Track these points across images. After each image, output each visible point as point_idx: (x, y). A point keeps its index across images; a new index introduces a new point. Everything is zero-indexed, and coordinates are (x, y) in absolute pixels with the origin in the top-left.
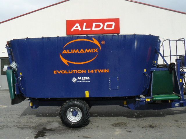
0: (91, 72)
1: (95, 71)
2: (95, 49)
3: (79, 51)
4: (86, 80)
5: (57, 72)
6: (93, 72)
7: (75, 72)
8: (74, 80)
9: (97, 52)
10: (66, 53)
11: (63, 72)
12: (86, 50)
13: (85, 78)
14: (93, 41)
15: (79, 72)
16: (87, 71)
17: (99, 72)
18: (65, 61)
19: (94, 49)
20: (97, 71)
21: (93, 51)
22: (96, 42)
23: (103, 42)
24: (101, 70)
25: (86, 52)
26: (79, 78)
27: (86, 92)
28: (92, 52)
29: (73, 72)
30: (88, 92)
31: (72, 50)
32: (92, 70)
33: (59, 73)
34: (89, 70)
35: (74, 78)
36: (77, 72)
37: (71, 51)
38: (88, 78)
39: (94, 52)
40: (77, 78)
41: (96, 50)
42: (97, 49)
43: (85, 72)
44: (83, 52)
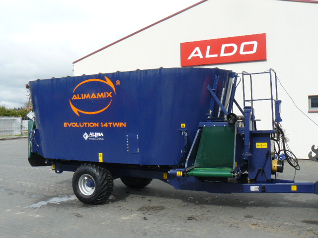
0: (104, 126)
1: (109, 125)
2: (109, 93)
3: (90, 96)
4: (99, 137)
5: (67, 125)
6: (107, 126)
7: (87, 125)
8: (86, 136)
9: (111, 96)
10: (76, 98)
11: (74, 125)
12: (98, 94)
13: (99, 134)
14: (106, 81)
15: (92, 125)
16: (100, 125)
17: (114, 126)
18: (75, 110)
19: (107, 93)
20: (112, 125)
21: (107, 95)
22: (109, 82)
23: (118, 83)
24: (116, 123)
25: (98, 97)
26: (91, 133)
27: (99, 154)
28: (105, 97)
29: (84, 125)
30: (102, 154)
31: (82, 95)
32: (106, 124)
33: (70, 126)
34: (102, 123)
35: (86, 134)
36: (89, 125)
37: (81, 97)
38: (102, 134)
39: (108, 97)
40: (88, 134)
41: (109, 95)
42: (111, 93)
43: (98, 126)
44: (95, 97)
